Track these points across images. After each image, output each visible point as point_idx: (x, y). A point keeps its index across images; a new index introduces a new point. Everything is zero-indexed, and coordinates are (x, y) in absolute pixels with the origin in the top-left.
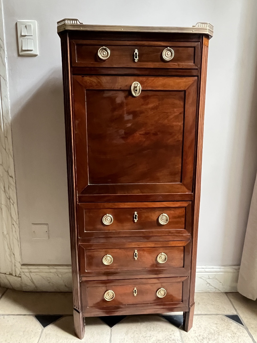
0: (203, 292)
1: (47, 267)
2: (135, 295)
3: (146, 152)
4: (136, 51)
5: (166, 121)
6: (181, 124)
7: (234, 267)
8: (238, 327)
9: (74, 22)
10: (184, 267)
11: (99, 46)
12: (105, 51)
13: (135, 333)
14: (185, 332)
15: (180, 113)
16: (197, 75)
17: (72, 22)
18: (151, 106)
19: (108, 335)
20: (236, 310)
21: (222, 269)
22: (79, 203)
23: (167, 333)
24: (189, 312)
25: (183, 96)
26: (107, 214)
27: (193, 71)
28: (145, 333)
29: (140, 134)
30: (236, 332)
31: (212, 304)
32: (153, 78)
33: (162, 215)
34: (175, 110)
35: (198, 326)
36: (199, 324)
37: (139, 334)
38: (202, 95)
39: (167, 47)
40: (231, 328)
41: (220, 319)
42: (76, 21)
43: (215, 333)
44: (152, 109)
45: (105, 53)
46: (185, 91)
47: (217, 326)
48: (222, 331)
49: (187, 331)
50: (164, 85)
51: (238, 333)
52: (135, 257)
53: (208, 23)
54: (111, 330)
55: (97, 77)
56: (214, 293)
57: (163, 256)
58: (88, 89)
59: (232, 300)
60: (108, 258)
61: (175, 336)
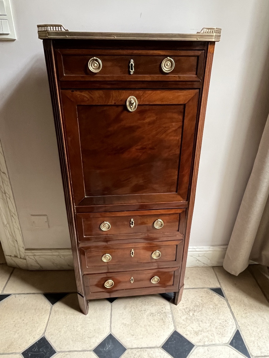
0: (193, 267)
1: (50, 251)
2: (132, 282)
3: (142, 165)
4: (132, 61)
5: (164, 136)
6: (179, 138)
7: (222, 247)
8: (220, 299)
9: (58, 29)
10: (176, 260)
11: (89, 56)
12: (96, 62)
13: (132, 308)
14: (175, 306)
15: (179, 128)
16: (199, 88)
17: (56, 29)
18: (147, 120)
19: (109, 310)
20: (220, 283)
21: (211, 248)
22: (77, 214)
23: (159, 306)
24: (178, 292)
25: (182, 110)
26: (105, 222)
27: (195, 83)
28: (141, 308)
29: (137, 149)
30: (218, 303)
31: (200, 279)
32: (150, 92)
33: (157, 220)
34: (174, 124)
35: (186, 299)
36: (187, 297)
37: (135, 308)
38: (203, 108)
39: (166, 56)
40: (213, 301)
41: (205, 292)
42: (59, 28)
43: (200, 305)
44: (149, 124)
45: (96, 65)
46: (184, 105)
47: (202, 299)
48: (206, 303)
49: (176, 305)
50: (161, 100)
51: (219, 305)
52: (132, 255)
53: (215, 28)
54: (112, 305)
55: (89, 92)
56: (203, 267)
57: (157, 253)
58: (79, 104)
59: (217, 273)
60: (107, 256)
61: (165, 309)
